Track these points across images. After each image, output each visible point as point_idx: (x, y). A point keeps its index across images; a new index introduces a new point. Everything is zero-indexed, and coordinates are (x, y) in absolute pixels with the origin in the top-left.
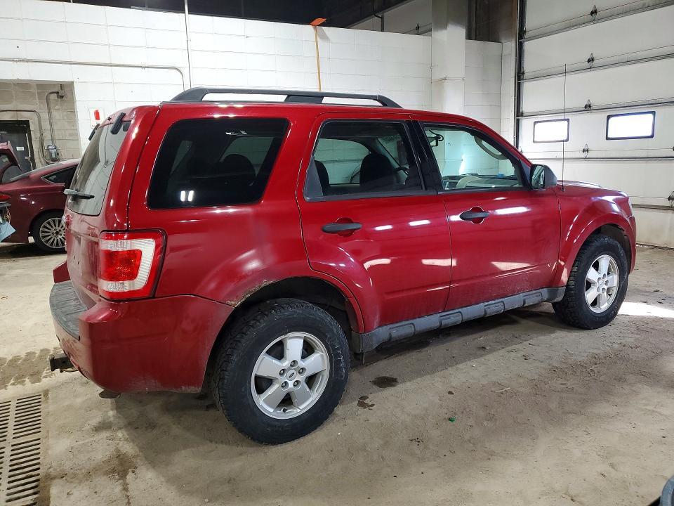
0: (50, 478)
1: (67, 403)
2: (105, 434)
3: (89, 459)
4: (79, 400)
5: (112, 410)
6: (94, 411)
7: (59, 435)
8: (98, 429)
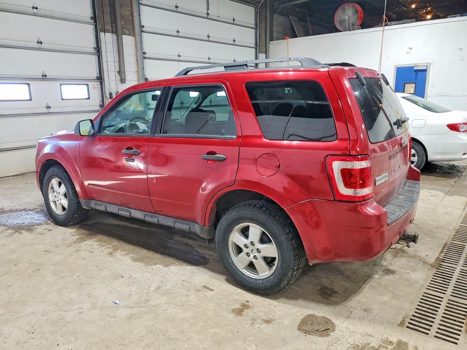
0: (432, 266)
1: (394, 302)
2: (391, 268)
3: (409, 262)
4: (385, 298)
5: (374, 278)
6: (384, 284)
7: (415, 283)
8: (392, 272)
